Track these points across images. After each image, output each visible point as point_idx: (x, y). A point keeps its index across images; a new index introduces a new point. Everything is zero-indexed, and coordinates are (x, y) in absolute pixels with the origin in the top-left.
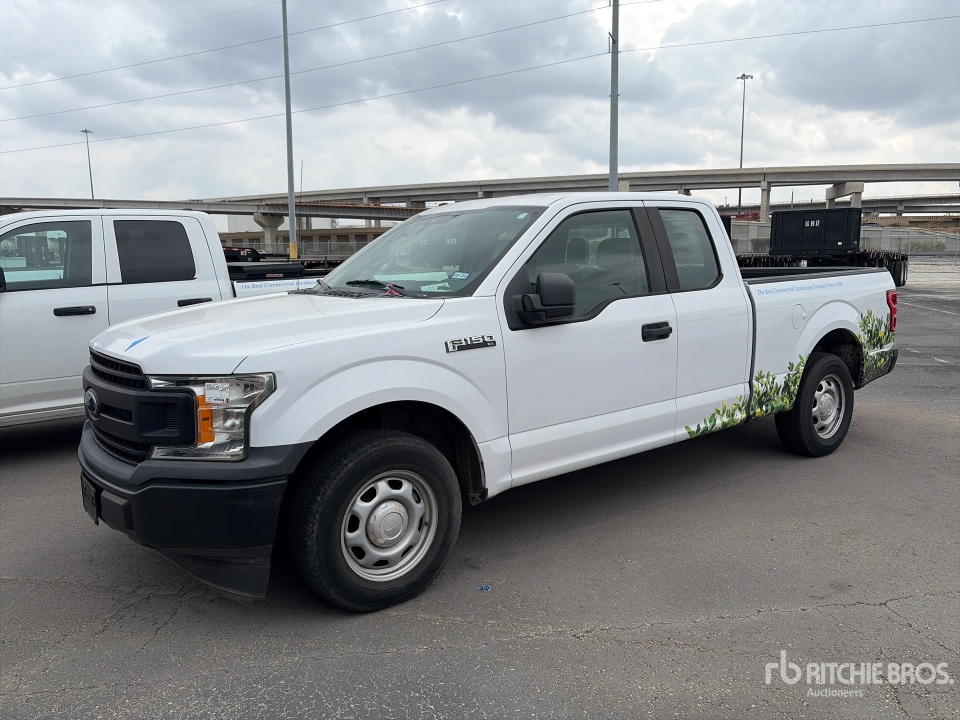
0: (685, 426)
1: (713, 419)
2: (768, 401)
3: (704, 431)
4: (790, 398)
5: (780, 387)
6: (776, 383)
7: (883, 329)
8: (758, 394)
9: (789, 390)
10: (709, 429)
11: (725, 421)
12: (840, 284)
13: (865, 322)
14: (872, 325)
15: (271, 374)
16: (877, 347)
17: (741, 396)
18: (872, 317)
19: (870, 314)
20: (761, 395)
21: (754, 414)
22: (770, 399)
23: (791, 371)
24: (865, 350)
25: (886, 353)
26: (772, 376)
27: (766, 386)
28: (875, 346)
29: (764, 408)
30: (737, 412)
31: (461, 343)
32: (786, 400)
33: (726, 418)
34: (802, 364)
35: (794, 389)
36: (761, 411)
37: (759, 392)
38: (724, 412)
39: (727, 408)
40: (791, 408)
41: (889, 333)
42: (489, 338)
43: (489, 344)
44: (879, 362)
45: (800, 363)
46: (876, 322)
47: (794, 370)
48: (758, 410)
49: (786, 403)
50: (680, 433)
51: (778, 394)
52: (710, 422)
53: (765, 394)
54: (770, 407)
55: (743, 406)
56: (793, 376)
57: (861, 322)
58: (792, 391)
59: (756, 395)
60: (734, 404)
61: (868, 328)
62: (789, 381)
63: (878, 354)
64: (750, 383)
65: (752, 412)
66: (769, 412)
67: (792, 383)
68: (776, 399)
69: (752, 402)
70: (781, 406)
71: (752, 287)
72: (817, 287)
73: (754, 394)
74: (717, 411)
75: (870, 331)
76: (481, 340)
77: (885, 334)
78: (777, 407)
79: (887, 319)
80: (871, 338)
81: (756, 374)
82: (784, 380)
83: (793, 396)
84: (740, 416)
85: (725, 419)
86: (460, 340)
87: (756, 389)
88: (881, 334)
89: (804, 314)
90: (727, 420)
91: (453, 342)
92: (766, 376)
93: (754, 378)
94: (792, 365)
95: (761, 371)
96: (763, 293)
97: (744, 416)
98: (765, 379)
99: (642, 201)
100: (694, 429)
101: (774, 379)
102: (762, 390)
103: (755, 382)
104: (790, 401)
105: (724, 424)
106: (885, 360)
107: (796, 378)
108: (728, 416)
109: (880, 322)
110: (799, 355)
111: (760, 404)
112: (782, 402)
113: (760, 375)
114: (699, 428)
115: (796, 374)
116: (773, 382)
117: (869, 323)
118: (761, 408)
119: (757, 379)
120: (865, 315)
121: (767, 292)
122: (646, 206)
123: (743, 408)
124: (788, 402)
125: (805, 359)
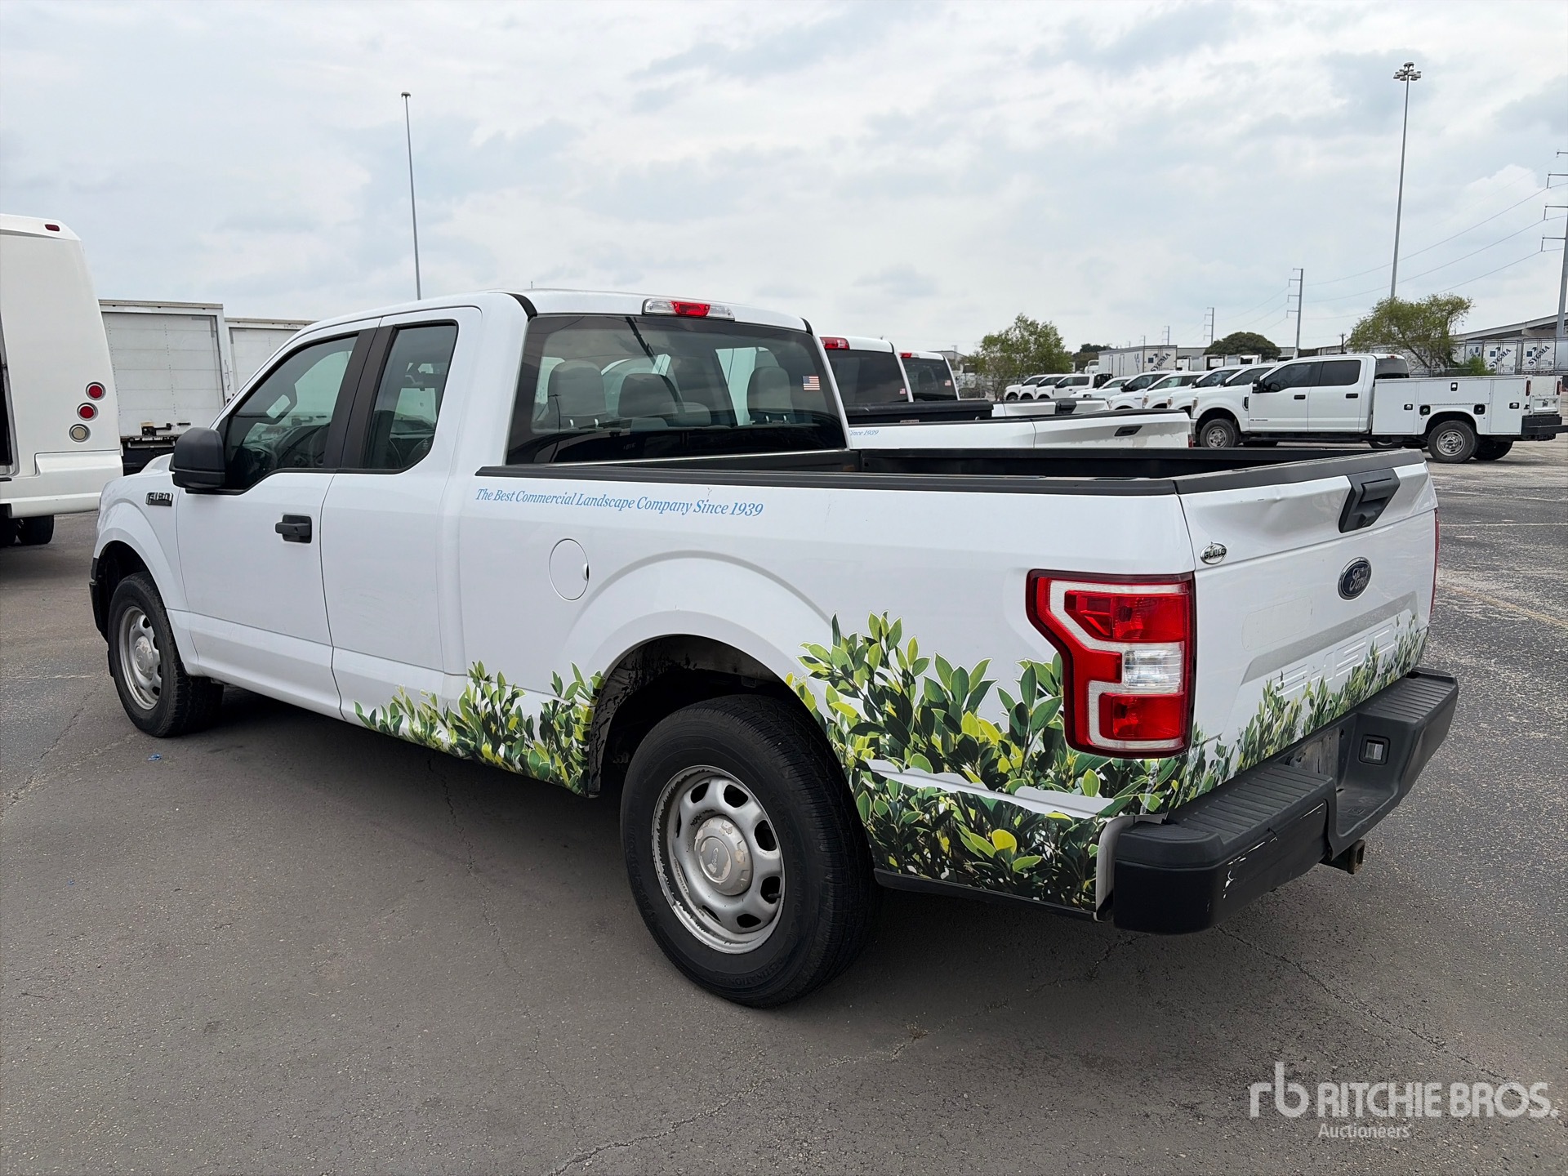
33: (419, 726)
62: (554, 719)
90: (420, 730)
110: (573, 664)
116: (511, 701)
121: (500, 496)
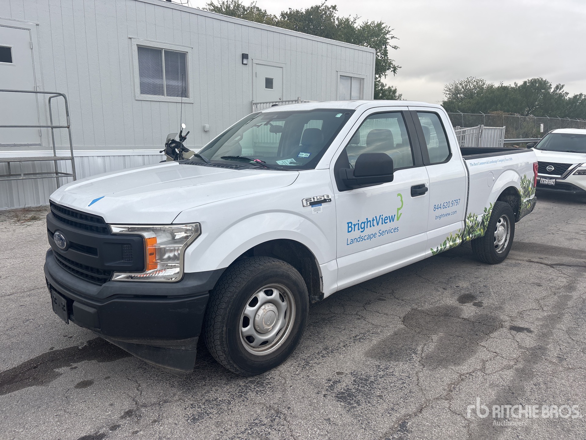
0: (431, 249)
1: (445, 244)
2: (473, 231)
3: (440, 251)
4: (484, 229)
5: (480, 222)
6: (478, 220)
7: (531, 186)
8: (469, 228)
9: (484, 224)
10: (443, 250)
11: (451, 244)
12: (511, 159)
13: (522, 182)
14: (526, 183)
15: (198, 224)
16: (527, 197)
17: (460, 229)
18: (526, 179)
19: (525, 177)
20: (470, 228)
21: (466, 239)
22: (474, 230)
23: (485, 213)
24: (522, 199)
25: (531, 200)
26: (476, 216)
27: (472, 222)
28: (526, 196)
29: (471, 236)
30: (458, 239)
31: (311, 201)
32: (482, 230)
34: (491, 208)
35: (486, 223)
36: (469, 237)
37: (469, 226)
38: (451, 239)
39: (453, 237)
40: (484, 235)
41: (533, 188)
42: (327, 197)
43: (328, 201)
44: (528, 206)
45: (490, 208)
46: (528, 182)
47: (487, 212)
48: (468, 237)
49: (482, 232)
50: (428, 253)
51: (478, 227)
52: (443, 245)
53: (472, 227)
54: (474, 235)
55: (460, 235)
56: (486, 216)
57: (521, 182)
58: (485, 225)
59: (467, 228)
60: (456, 234)
61: (524, 186)
63: (527, 201)
64: (465, 221)
65: (465, 239)
66: (473, 238)
67: (486, 220)
68: (477, 230)
69: (465, 233)
70: (479, 234)
71: (468, 162)
72: (500, 161)
73: (466, 227)
74: (448, 238)
75: (525, 188)
76: (323, 199)
77: (532, 189)
78: (477, 235)
79: (533, 180)
80: (525, 192)
81: (468, 215)
82: (482, 218)
83: (486, 228)
84: (459, 241)
85: (451, 243)
86: (310, 199)
87: (468, 224)
88: (530, 189)
89: (494, 178)
91: (307, 200)
92: (473, 216)
93: (467, 217)
94: (486, 209)
95: (471, 213)
96: (473, 165)
97: (461, 241)
98: (472, 218)
99: (408, 106)
100: (435, 250)
101: (476, 218)
102: (470, 224)
103: (467, 220)
104: (484, 231)
105: (451, 246)
106: (531, 205)
107: (488, 217)
108: (453, 241)
109: (530, 182)
111: (469, 233)
112: (480, 232)
113: (470, 216)
114: (438, 249)
115: (488, 214)
117: (525, 183)
118: (469, 236)
119: (468, 219)
120: (523, 178)
122: (410, 110)
123: (461, 236)
124: (483, 232)
125: (493, 205)
